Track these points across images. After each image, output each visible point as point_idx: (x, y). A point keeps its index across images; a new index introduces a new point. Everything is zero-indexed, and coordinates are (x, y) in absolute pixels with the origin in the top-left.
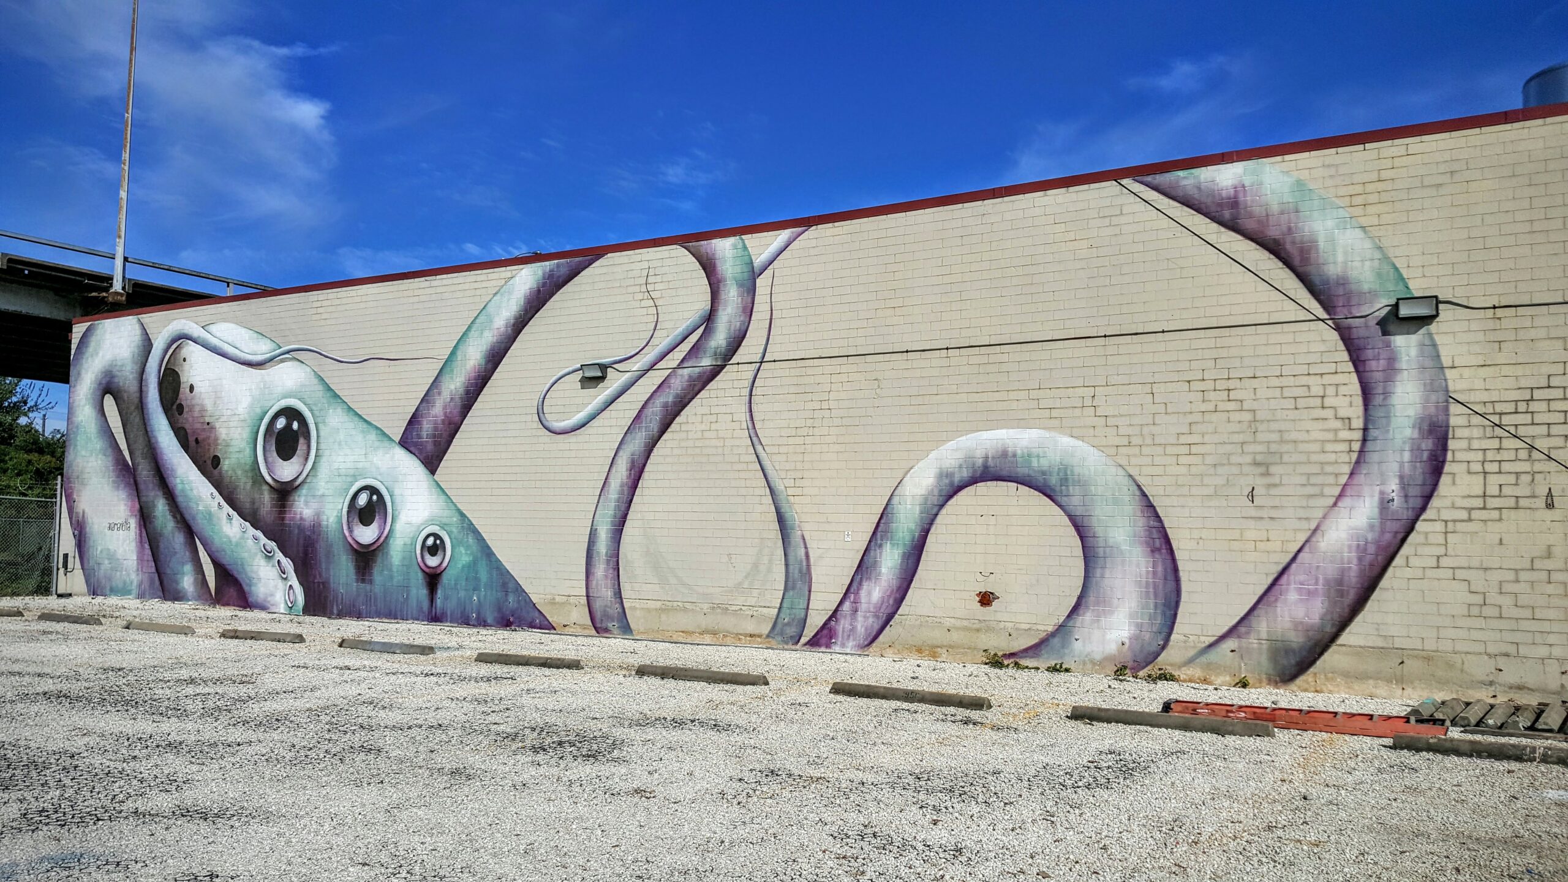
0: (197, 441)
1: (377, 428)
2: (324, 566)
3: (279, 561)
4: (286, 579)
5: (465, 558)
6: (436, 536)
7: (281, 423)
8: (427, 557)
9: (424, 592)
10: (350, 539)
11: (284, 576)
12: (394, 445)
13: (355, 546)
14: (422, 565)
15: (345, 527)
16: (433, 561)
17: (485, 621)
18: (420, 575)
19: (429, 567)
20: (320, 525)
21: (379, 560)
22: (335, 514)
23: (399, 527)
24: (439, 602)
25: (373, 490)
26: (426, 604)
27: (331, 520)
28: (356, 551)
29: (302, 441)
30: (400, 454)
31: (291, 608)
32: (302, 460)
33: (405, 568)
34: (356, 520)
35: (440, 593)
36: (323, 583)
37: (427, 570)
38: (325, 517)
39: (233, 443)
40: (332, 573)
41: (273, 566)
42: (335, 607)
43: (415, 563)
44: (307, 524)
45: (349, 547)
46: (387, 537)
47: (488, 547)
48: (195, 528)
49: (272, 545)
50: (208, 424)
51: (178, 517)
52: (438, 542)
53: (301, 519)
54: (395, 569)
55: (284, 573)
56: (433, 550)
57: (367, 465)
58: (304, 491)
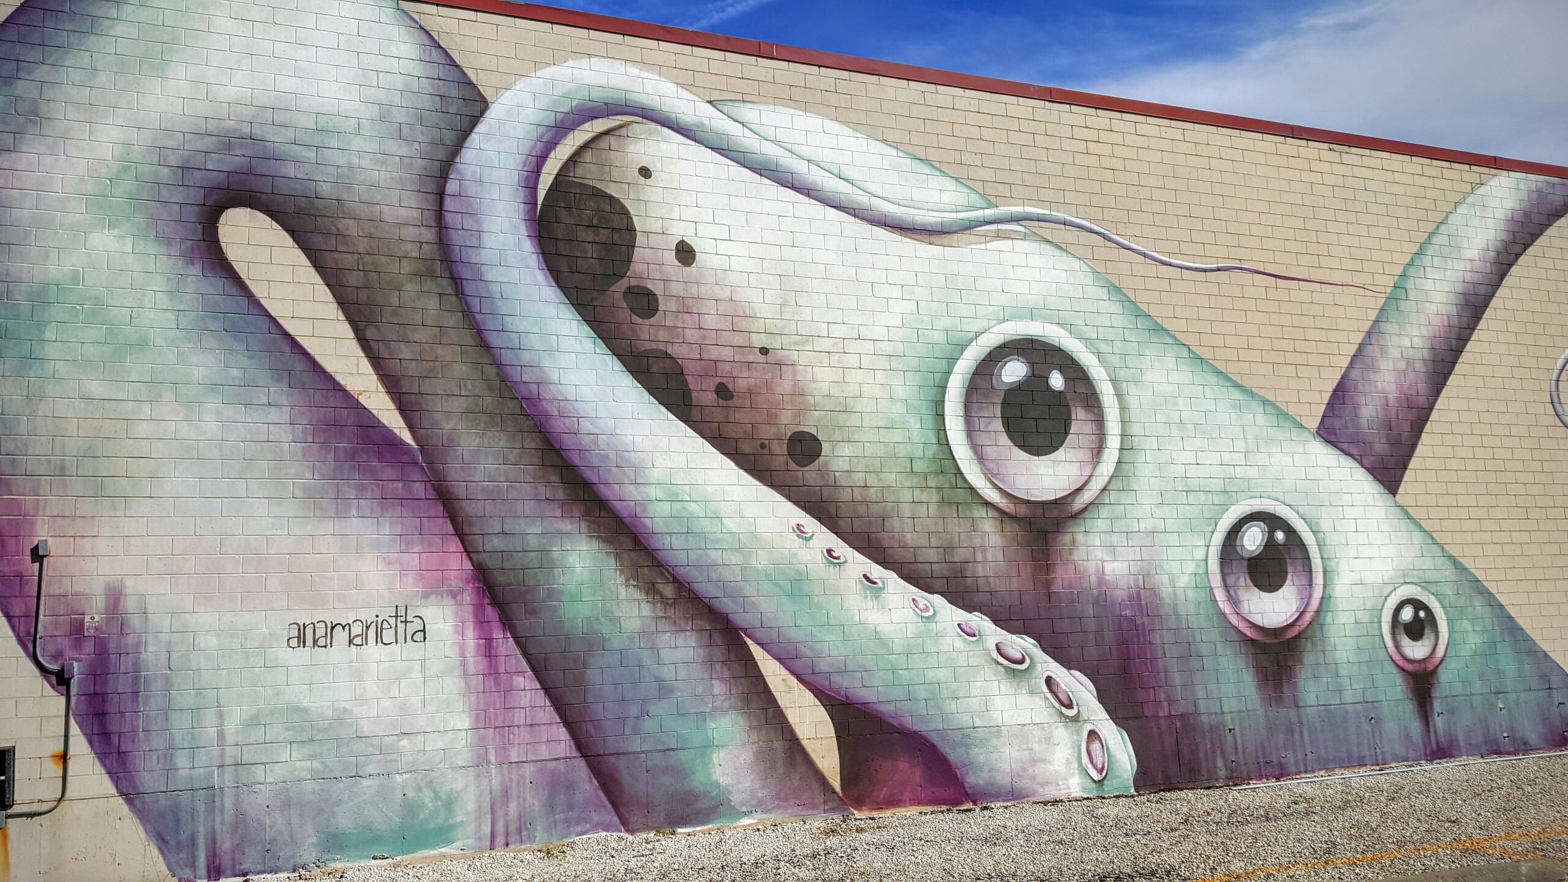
0: (723, 392)
1: (1265, 402)
2: (1177, 679)
3: (1049, 681)
4: (1076, 719)
5: (1474, 640)
6: (1418, 605)
7: (1014, 371)
8: (1405, 641)
9: (1408, 709)
10: (1234, 619)
11: (1071, 713)
12: (1306, 435)
13: (1248, 633)
14: (1397, 657)
15: (1220, 595)
16: (1417, 650)
17: (1525, 744)
18: (1398, 679)
19: (1412, 661)
20: (1155, 593)
21: (1308, 658)
22: (1190, 568)
23: (1340, 589)
24: (1439, 722)
25: (1272, 521)
26: (1415, 728)
27: (1183, 581)
28: (1252, 641)
29: (1079, 414)
30: (1323, 456)
31: (1100, 782)
32: (1084, 455)
33: (1364, 667)
34: (1244, 580)
35: (1437, 706)
36: (1182, 717)
37: (1409, 667)
38: (1165, 579)
39: (861, 405)
40: (1200, 694)
41: (1032, 692)
42: (1220, 763)
43: (1382, 655)
44: (1120, 594)
45: (1233, 635)
46: (1318, 612)
47: (1510, 618)
48: (741, 619)
49: (1022, 644)
50: (764, 351)
51: (669, 591)
52: (1422, 614)
53: (1101, 581)
54: (1344, 671)
55: (1070, 706)
56: (1416, 630)
57: (1252, 472)
58: (1099, 523)
